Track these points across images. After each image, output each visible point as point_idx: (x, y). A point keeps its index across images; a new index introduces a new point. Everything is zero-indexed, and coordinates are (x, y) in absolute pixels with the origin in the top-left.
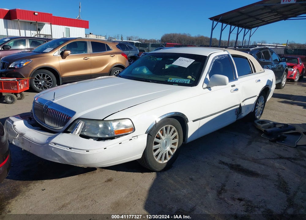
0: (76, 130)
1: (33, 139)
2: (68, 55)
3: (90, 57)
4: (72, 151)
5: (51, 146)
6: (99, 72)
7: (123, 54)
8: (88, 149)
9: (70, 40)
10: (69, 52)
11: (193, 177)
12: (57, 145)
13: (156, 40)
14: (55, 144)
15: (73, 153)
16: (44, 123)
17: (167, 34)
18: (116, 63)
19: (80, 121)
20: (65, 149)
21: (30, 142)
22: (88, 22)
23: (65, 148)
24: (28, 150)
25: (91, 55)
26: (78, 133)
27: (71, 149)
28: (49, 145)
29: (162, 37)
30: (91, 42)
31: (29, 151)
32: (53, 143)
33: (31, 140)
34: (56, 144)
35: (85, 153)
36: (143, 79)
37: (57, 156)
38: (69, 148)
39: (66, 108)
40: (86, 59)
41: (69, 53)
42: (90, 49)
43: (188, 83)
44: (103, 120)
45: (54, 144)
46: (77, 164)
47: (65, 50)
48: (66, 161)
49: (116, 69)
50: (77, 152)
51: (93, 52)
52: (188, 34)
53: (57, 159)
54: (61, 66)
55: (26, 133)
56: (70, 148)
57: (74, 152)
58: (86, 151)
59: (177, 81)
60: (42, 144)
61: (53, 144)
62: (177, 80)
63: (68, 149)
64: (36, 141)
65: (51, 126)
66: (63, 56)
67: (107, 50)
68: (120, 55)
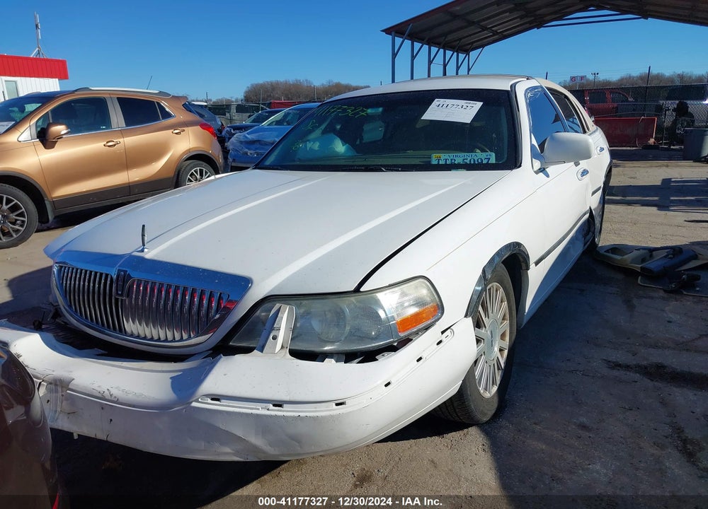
0: (275, 338)
1: (115, 392)
2: (60, 137)
3: (121, 140)
4: (285, 414)
5: (198, 408)
6: (150, 175)
7: (204, 126)
8: (339, 396)
9: (58, 97)
10: (61, 129)
11: (583, 420)
12: (224, 402)
13: (233, 100)
14: (216, 398)
15: (294, 418)
16: (122, 330)
17: (256, 85)
18: (189, 151)
19: (278, 306)
20: (260, 410)
21: (105, 406)
22: (63, 63)
23: (259, 405)
24: (101, 436)
25: (123, 133)
26: (282, 347)
27: (280, 406)
28: (194, 404)
29: (246, 92)
30: (118, 98)
31: (104, 438)
32: (207, 396)
33: (108, 397)
34: (218, 400)
35: (331, 413)
36: (352, 166)
37: (229, 438)
38: (274, 405)
39: (205, 271)
40: (109, 146)
41: (63, 133)
42: (117, 117)
43: (493, 160)
44: (357, 290)
45: (212, 399)
46: (304, 454)
47: (50, 125)
48: (264, 452)
49: (191, 165)
50: (308, 414)
51: (127, 124)
52: (306, 80)
53: (228, 450)
54: (44, 170)
55: (73, 375)
56: (278, 404)
57: (297, 414)
58: (337, 405)
59: (459, 160)
60: (162, 408)
61: (210, 401)
62: (459, 158)
63: (271, 406)
64: (130, 397)
65: (152, 339)
66: (47, 140)
67: (163, 119)
68: (198, 128)
